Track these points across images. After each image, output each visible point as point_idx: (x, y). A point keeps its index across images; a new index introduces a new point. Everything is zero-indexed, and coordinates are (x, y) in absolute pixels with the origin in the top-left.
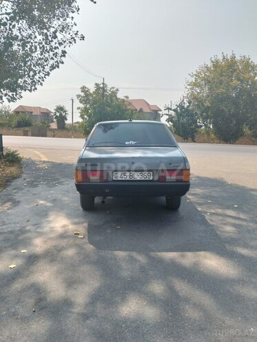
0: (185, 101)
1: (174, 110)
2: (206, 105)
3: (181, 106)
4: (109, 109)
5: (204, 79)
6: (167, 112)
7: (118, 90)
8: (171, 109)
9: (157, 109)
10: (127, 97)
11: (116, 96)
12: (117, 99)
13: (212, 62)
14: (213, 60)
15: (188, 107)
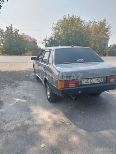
0: (53, 37)
1: (48, 41)
2: (62, 38)
3: (51, 39)
4: (15, 40)
5: (61, 26)
6: (44, 42)
7: (18, 30)
8: (47, 40)
9: (35, 40)
10: (24, 34)
11: (18, 33)
12: (18, 35)
13: (64, 18)
14: (64, 17)
15: (54, 39)
